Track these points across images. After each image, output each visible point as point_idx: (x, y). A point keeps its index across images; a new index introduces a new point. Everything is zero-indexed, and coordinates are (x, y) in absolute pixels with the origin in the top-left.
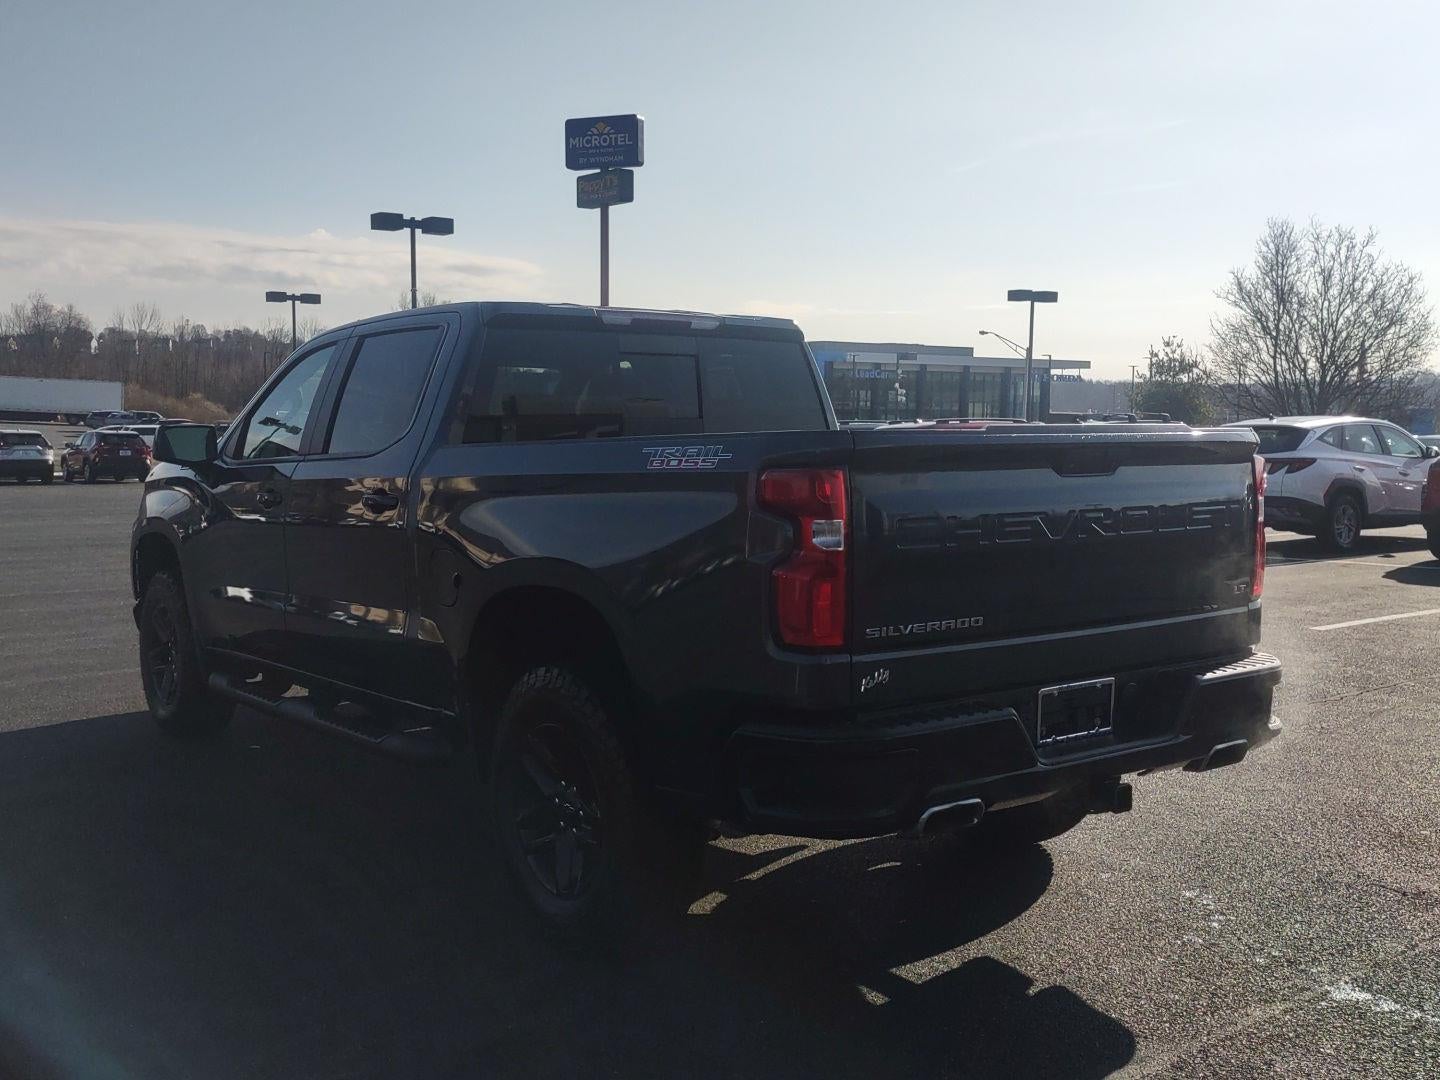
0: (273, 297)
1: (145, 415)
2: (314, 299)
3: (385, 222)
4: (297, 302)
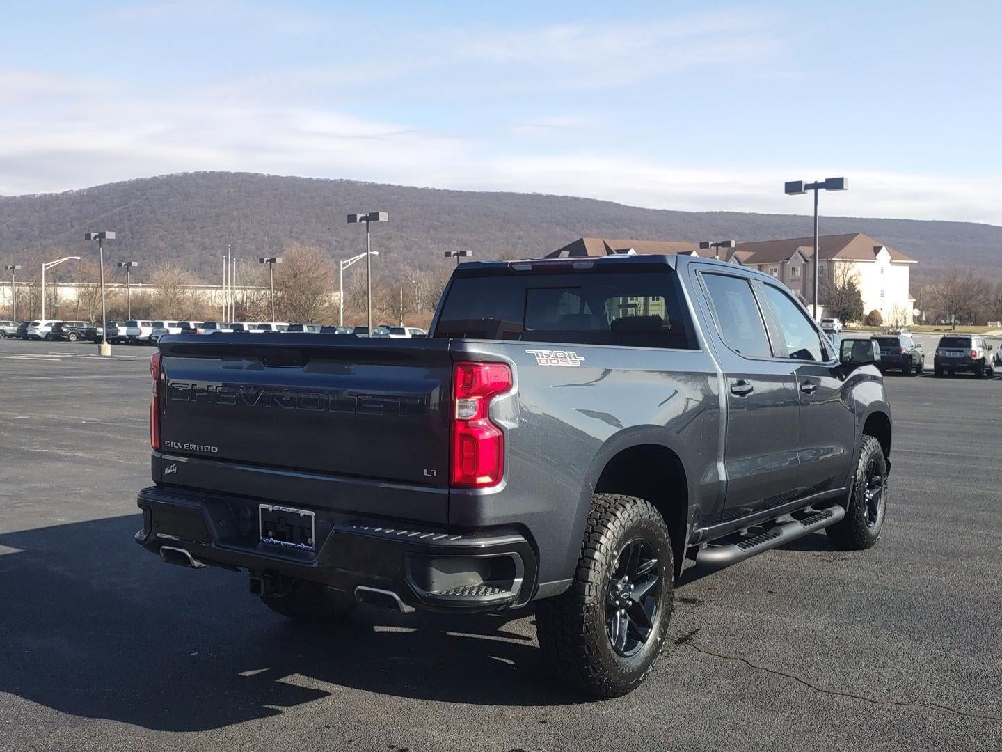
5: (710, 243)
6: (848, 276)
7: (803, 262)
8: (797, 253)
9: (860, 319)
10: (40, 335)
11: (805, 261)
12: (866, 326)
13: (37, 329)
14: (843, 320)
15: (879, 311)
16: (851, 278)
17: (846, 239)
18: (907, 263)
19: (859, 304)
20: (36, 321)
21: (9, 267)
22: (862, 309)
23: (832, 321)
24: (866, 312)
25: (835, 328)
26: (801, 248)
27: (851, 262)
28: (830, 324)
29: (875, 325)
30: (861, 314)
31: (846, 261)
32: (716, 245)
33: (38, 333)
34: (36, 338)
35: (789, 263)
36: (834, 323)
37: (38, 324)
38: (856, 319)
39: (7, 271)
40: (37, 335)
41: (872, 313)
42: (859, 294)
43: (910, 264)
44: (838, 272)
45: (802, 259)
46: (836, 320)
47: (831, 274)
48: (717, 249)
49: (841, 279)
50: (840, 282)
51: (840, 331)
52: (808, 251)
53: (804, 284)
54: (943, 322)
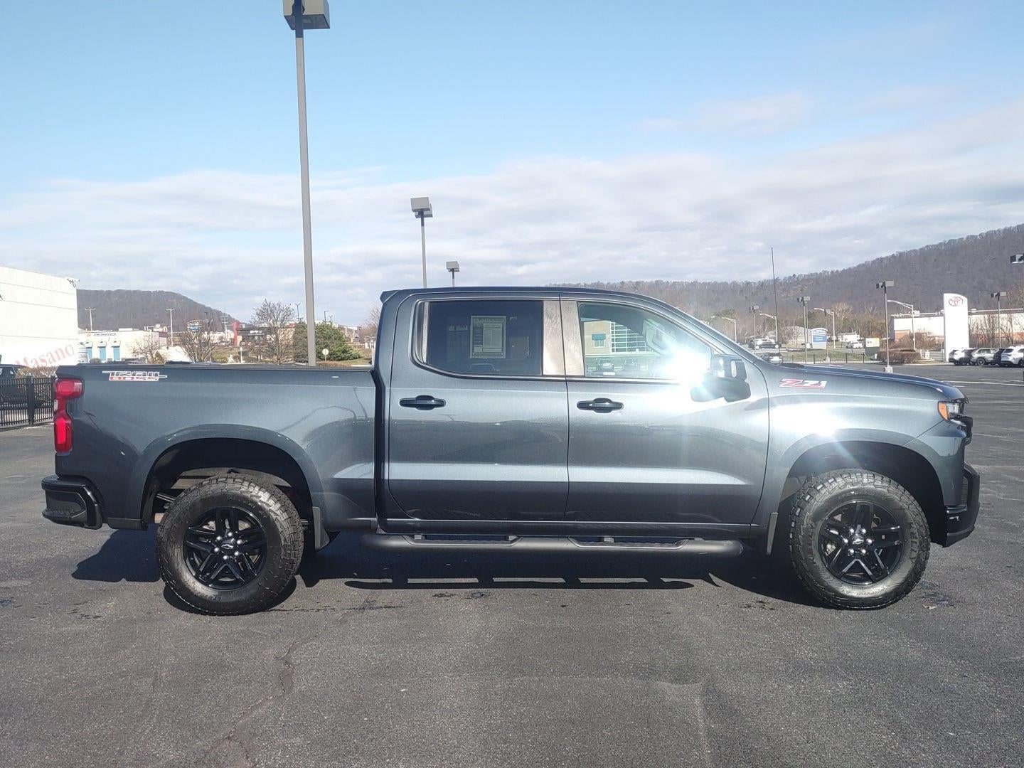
10: (1013, 361)
13: (1010, 355)
20: (1011, 348)
21: (995, 294)
33: (1011, 359)
34: (1010, 365)
37: (1011, 350)
39: (993, 299)
40: (1010, 362)
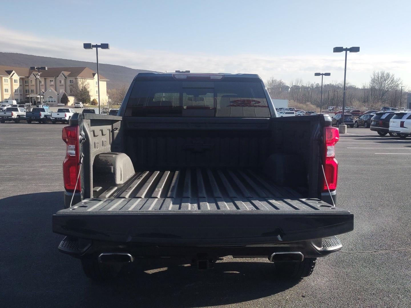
0: (317, 74)
1: (291, 109)
2: (328, 74)
3: (338, 50)
4: (323, 76)
5: (36, 67)
6: (84, 85)
7: (65, 78)
8: (61, 74)
9: (89, 102)
11: (65, 77)
12: (92, 105)
14: (83, 103)
15: (96, 99)
16: (85, 85)
17: (81, 69)
18: (106, 80)
19: (89, 96)
22: (90, 98)
23: (79, 103)
24: (92, 100)
25: (81, 106)
26: (63, 72)
27: (85, 79)
28: (79, 105)
29: (95, 105)
30: (90, 100)
31: (83, 79)
32: (38, 68)
35: (58, 78)
36: (80, 104)
38: (88, 102)
41: (93, 100)
42: (88, 92)
43: (107, 81)
44: (80, 83)
45: (64, 77)
46: (81, 103)
47: (77, 83)
48: (39, 70)
49: (81, 85)
50: (81, 87)
51: (82, 107)
52: (67, 73)
53: (65, 87)
54: (119, 104)
